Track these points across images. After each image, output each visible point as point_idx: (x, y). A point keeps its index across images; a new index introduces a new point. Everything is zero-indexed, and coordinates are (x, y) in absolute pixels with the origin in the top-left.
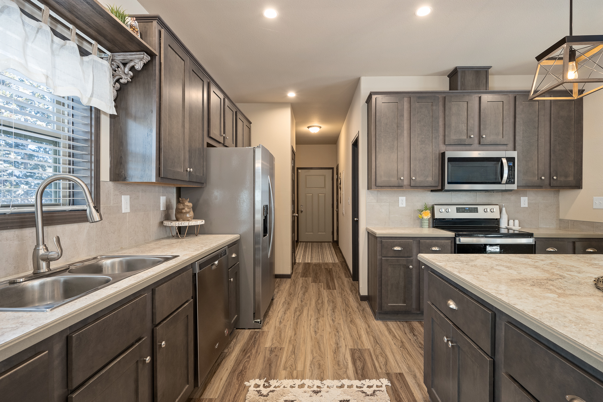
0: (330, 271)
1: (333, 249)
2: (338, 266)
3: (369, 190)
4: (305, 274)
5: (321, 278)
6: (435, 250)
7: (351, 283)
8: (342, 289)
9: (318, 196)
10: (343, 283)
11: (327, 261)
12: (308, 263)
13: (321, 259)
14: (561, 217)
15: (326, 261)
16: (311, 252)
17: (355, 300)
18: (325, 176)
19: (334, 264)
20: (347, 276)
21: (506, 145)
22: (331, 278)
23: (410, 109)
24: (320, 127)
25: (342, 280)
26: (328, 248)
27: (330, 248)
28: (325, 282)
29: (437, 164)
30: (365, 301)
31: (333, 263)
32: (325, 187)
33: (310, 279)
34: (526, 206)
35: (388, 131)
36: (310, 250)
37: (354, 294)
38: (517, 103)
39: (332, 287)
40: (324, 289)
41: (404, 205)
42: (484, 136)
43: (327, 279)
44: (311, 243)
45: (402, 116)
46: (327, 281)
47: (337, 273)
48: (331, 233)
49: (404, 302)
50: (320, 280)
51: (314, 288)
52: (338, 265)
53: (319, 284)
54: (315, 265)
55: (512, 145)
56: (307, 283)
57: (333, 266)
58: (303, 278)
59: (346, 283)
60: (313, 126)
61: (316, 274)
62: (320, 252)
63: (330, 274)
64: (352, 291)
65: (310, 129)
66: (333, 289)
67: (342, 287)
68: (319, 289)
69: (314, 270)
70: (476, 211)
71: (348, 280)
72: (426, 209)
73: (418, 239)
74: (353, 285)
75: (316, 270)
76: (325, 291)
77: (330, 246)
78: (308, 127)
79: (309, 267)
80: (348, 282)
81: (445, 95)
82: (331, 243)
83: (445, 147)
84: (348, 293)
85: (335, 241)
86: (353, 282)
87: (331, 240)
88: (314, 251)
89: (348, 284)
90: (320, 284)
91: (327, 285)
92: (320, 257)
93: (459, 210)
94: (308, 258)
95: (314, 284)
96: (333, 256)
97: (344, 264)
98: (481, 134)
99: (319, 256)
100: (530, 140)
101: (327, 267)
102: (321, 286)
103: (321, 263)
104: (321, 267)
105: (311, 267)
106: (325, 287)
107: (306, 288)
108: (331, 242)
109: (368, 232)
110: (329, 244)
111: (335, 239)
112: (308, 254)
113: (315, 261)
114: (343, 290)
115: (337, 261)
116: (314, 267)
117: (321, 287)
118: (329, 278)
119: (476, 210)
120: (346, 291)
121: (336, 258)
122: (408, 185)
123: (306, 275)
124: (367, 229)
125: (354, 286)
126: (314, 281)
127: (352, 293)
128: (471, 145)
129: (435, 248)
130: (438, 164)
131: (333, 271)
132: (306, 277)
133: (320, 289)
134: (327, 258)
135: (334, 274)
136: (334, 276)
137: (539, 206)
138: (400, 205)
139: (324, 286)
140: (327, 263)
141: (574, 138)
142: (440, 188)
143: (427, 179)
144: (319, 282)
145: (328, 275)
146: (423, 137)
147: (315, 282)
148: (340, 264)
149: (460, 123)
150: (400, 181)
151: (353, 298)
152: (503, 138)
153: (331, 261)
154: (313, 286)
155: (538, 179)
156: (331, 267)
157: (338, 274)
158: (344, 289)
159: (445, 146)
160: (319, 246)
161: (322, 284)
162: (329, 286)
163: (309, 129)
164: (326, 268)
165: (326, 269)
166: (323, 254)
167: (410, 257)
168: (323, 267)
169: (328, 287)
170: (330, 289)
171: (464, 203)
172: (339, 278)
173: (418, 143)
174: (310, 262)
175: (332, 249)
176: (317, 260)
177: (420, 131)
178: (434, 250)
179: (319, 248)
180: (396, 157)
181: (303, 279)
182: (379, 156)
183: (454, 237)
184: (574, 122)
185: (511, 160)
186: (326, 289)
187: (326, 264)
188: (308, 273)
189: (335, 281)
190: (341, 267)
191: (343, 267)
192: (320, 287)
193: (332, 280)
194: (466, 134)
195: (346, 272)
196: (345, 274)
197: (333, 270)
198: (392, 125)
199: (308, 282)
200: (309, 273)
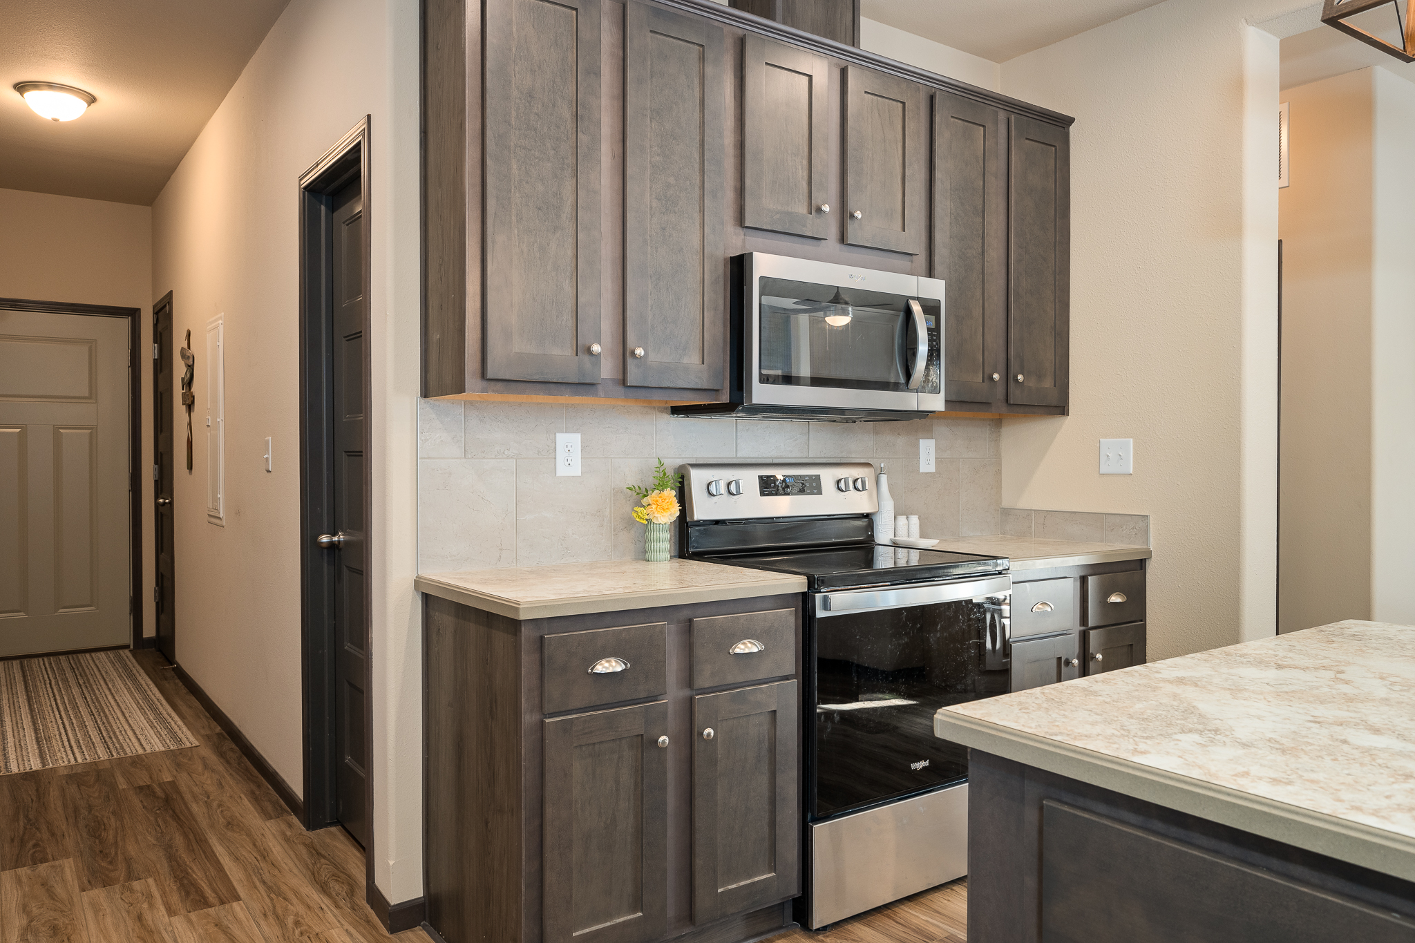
0: (167, 801)
1: (150, 682)
2: (206, 766)
3: (431, 400)
4: (23, 843)
5: (132, 849)
6: (747, 651)
7: (304, 844)
8: (274, 890)
9: (57, 438)
10: (264, 854)
11: (137, 744)
12: (30, 777)
13: (96, 738)
14: (1005, 503)
15: (133, 748)
16: (31, 710)
17: (364, 936)
18: (91, 345)
19: (178, 757)
20: (270, 808)
21: (909, 257)
22: (186, 836)
23: (621, 53)
24: (92, 100)
25: (249, 835)
26: (120, 676)
27: (132, 677)
28: (164, 867)
29: (719, 298)
30: (409, 926)
31: (169, 754)
32: (92, 396)
33: (69, 868)
34: (932, 469)
35: (535, 130)
36: (22, 699)
37: (342, 903)
38: (938, 119)
39: (215, 891)
40: (171, 912)
41: (576, 470)
42: (858, 214)
43: (170, 846)
44: (16, 663)
45: (595, 74)
46: (172, 858)
47: (215, 804)
48: (126, 607)
49: (637, 904)
50: (128, 861)
51: (109, 920)
52: (203, 760)
53: (132, 891)
54: (77, 777)
55: (924, 260)
56: (52, 895)
57: (179, 766)
58: (23, 871)
59: (277, 849)
60: (51, 86)
61: (96, 830)
62: (80, 701)
63: (176, 817)
64: (324, 889)
65: (31, 96)
66: (222, 903)
67: (267, 877)
68: (140, 918)
69: (76, 810)
70: (815, 488)
71: (284, 827)
72: (661, 487)
73: (685, 614)
74: (316, 852)
75: (90, 808)
76: (178, 923)
77: (125, 667)
78: (21, 87)
79: (41, 795)
80: (287, 840)
81: (740, 32)
82: (127, 651)
83: (743, 237)
84: (309, 907)
85: (150, 639)
86: (311, 834)
87: (127, 637)
88: (46, 702)
89: (292, 853)
90: (136, 885)
91: (182, 885)
92: (93, 733)
93: (768, 487)
94: (20, 746)
95: (99, 894)
96: (159, 715)
97: (232, 750)
98: (851, 205)
99: (83, 725)
100: (966, 249)
101: (143, 779)
102: (149, 896)
103: (107, 765)
104: (113, 787)
105: (54, 795)
106: (175, 899)
107: (55, 930)
108: (127, 647)
109: (426, 598)
110: (121, 659)
111: (149, 630)
112: (17, 725)
113: (64, 758)
114: (280, 894)
115: (189, 739)
116: (72, 790)
117: (151, 906)
118: (179, 841)
119: (810, 486)
120: (296, 893)
121: (180, 723)
122: (613, 380)
123: (36, 845)
124: (418, 583)
125: (324, 857)
126: (97, 876)
127: (329, 896)
128: (818, 242)
129: (742, 647)
130: (721, 302)
131: (188, 797)
132: (35, 862)
133: (148, 917)
134: (130, 733)
135: (197, 809)
136: (204, 823)
137: (959, 470)
138: (562, 471)
139: (164, 894)
140: (139, 756)
141: (1055, 258)
142: (725, 398)
143: (686, 360)
144: (131, 876)
145: (165, 822)
146: (672, 180)
147: (107, 883)
148: (207, 753)
149: (789, 152)
150: (586, 358)
151: (347, 926)
152: (904, 231)
153: (155, 743)
154: (96, 909)
155: (983, 381)
156: (167, 778)
157: (220, 806)
158: (284, 888)
159: (740, 231)
160: (69, 675)
161: (151, 881)
162: (194, 884)
163: (27, 94)
164: (141, 788)
165: (145, 791)
166: (99, 713)
167: (654, 698)
168: (122, 784)
169: (194, 898)
170: (206, 904)
171: (776, 461)
172: (233, 831)
173: (654, 205)
174: (35, 764)
175: (145, 680)
176: (80, 747)
177: (659, 155)
178: (742, 652)
179: (68, 687)
180: (570, 252)
181: (19, 880)
182: (497, 240)
183: (803, 594)
184: (1056, 212)
185: (931, 308)
186: (183, 911)
187: (137, 761)
188: (45, 835)
189: (219, 849)
190: (221, 768)
191: (228, 762)
192: (145, 906)
193: (198, 843)
194: (806, 198)
195: (253, 787)
196: (256, 799)
197: (183, 788)
198: (554, 106)
199: (59, 891)
200: (53, 835)
